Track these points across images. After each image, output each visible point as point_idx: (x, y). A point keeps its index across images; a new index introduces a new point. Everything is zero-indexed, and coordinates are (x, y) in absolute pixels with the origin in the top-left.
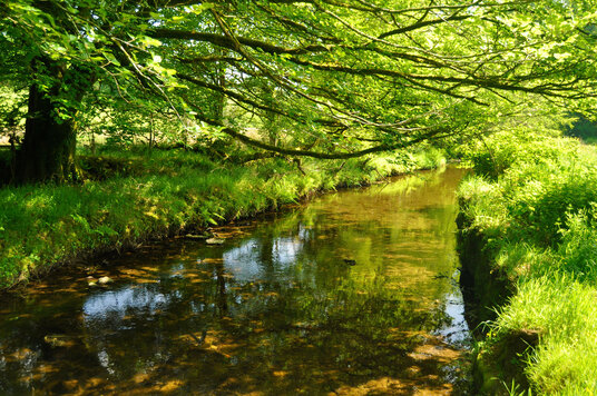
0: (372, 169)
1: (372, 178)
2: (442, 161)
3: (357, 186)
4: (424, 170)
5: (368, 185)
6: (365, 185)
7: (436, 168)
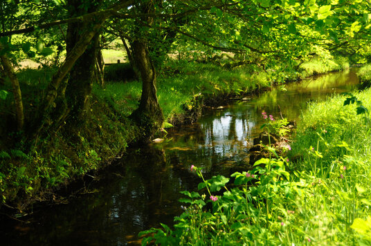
0: (303, 70)
1: (303, 75)
2: (347, 65)
3: (295, 81)
4: (334, 71)
5: (301, 80)
6: (299, 80)
7: (343, 70)
